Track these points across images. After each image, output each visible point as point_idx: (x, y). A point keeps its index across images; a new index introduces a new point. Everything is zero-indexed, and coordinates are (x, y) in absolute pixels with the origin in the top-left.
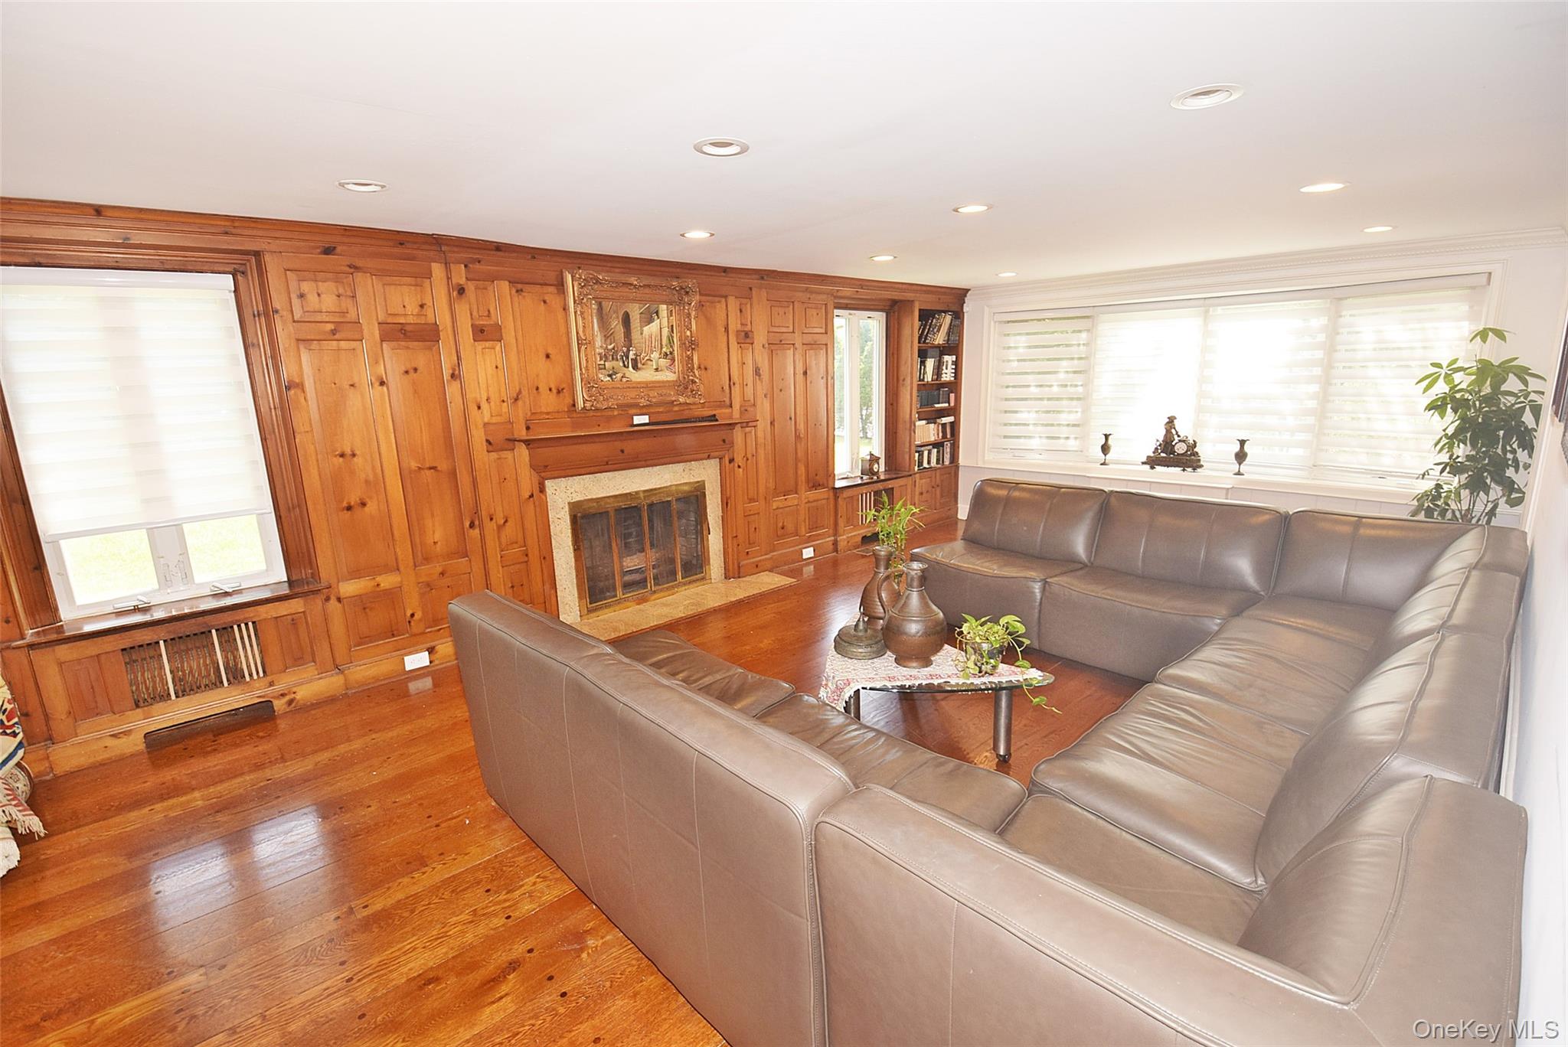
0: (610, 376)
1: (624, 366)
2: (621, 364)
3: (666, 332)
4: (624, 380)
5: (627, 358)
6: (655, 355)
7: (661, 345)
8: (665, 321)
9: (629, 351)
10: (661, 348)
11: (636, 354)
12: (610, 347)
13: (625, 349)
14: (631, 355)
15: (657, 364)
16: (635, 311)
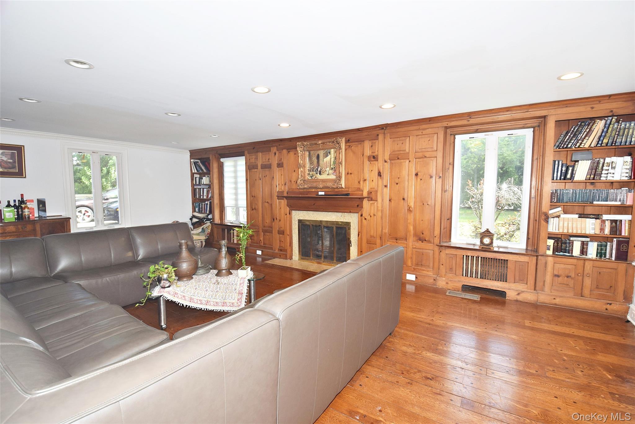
0: (311, 177)
1: (316, 173)
2: (315, 173)
3: (333, 160)
4: (316, 178)
5: (317, 170)
6: (328, 169)
7: (331, 165)
8: (332, 156)
9: (318, 168)
10: (331, 166)
11: (321, 169)
12: (312, 167)
13: (317, 167)
14: (319, 170)
15: (328, 172)
16: (321, 153)
